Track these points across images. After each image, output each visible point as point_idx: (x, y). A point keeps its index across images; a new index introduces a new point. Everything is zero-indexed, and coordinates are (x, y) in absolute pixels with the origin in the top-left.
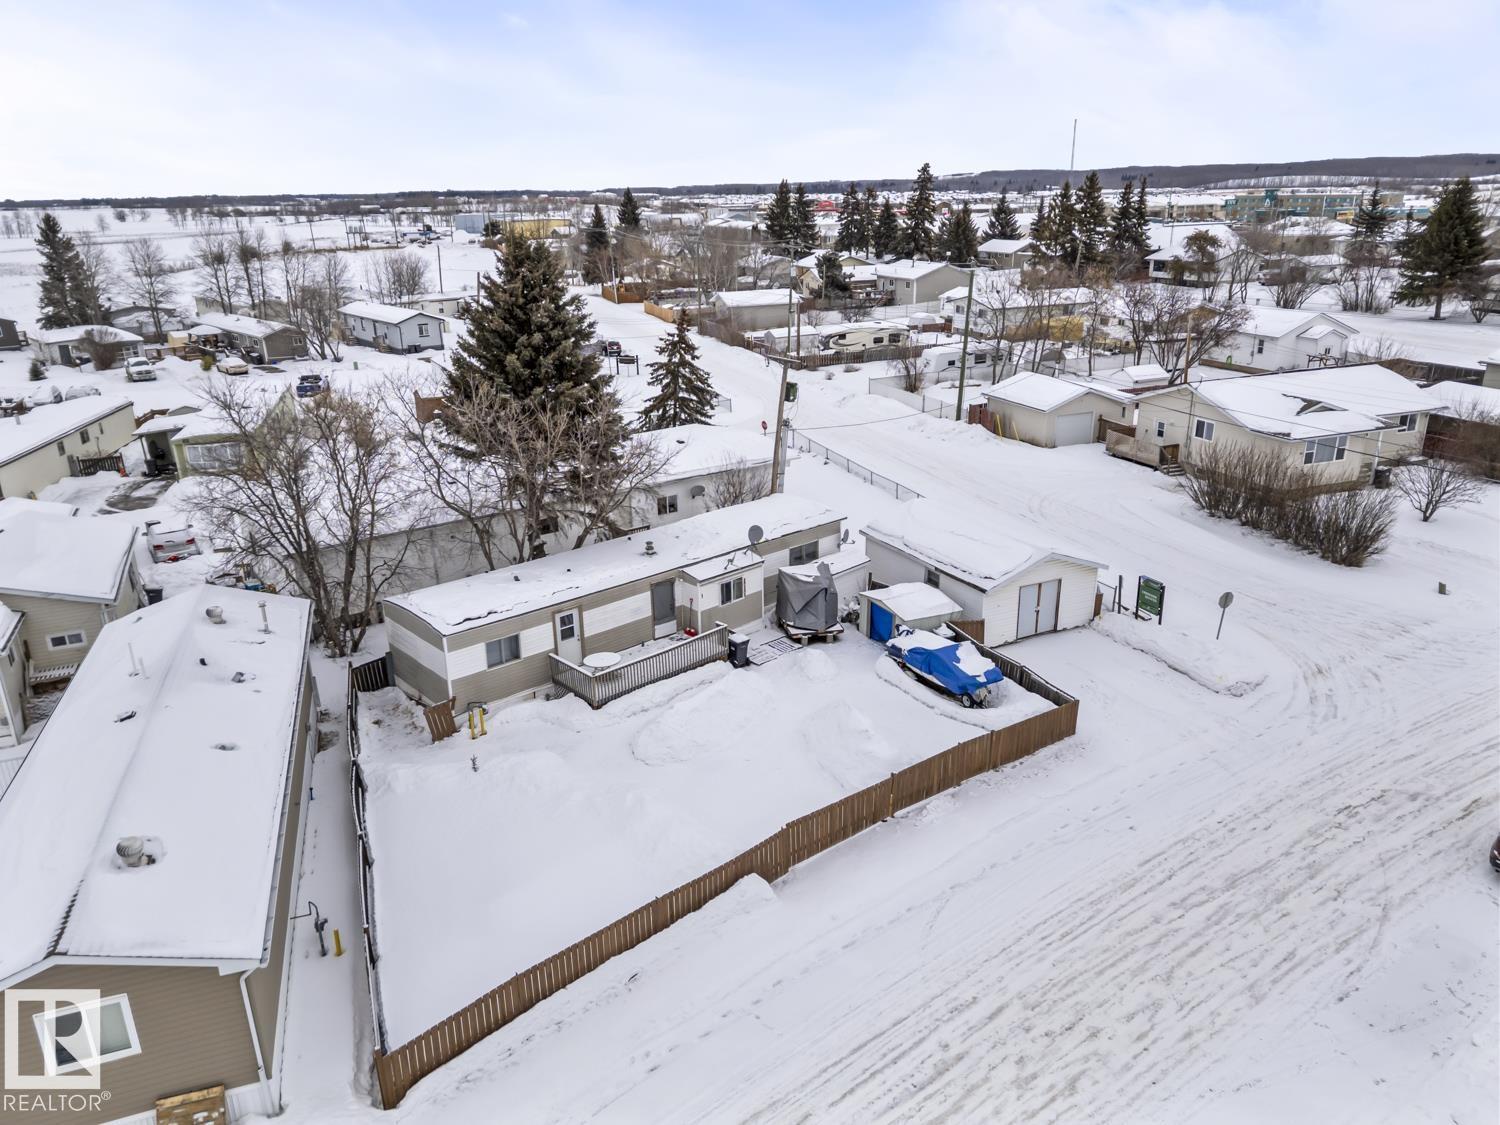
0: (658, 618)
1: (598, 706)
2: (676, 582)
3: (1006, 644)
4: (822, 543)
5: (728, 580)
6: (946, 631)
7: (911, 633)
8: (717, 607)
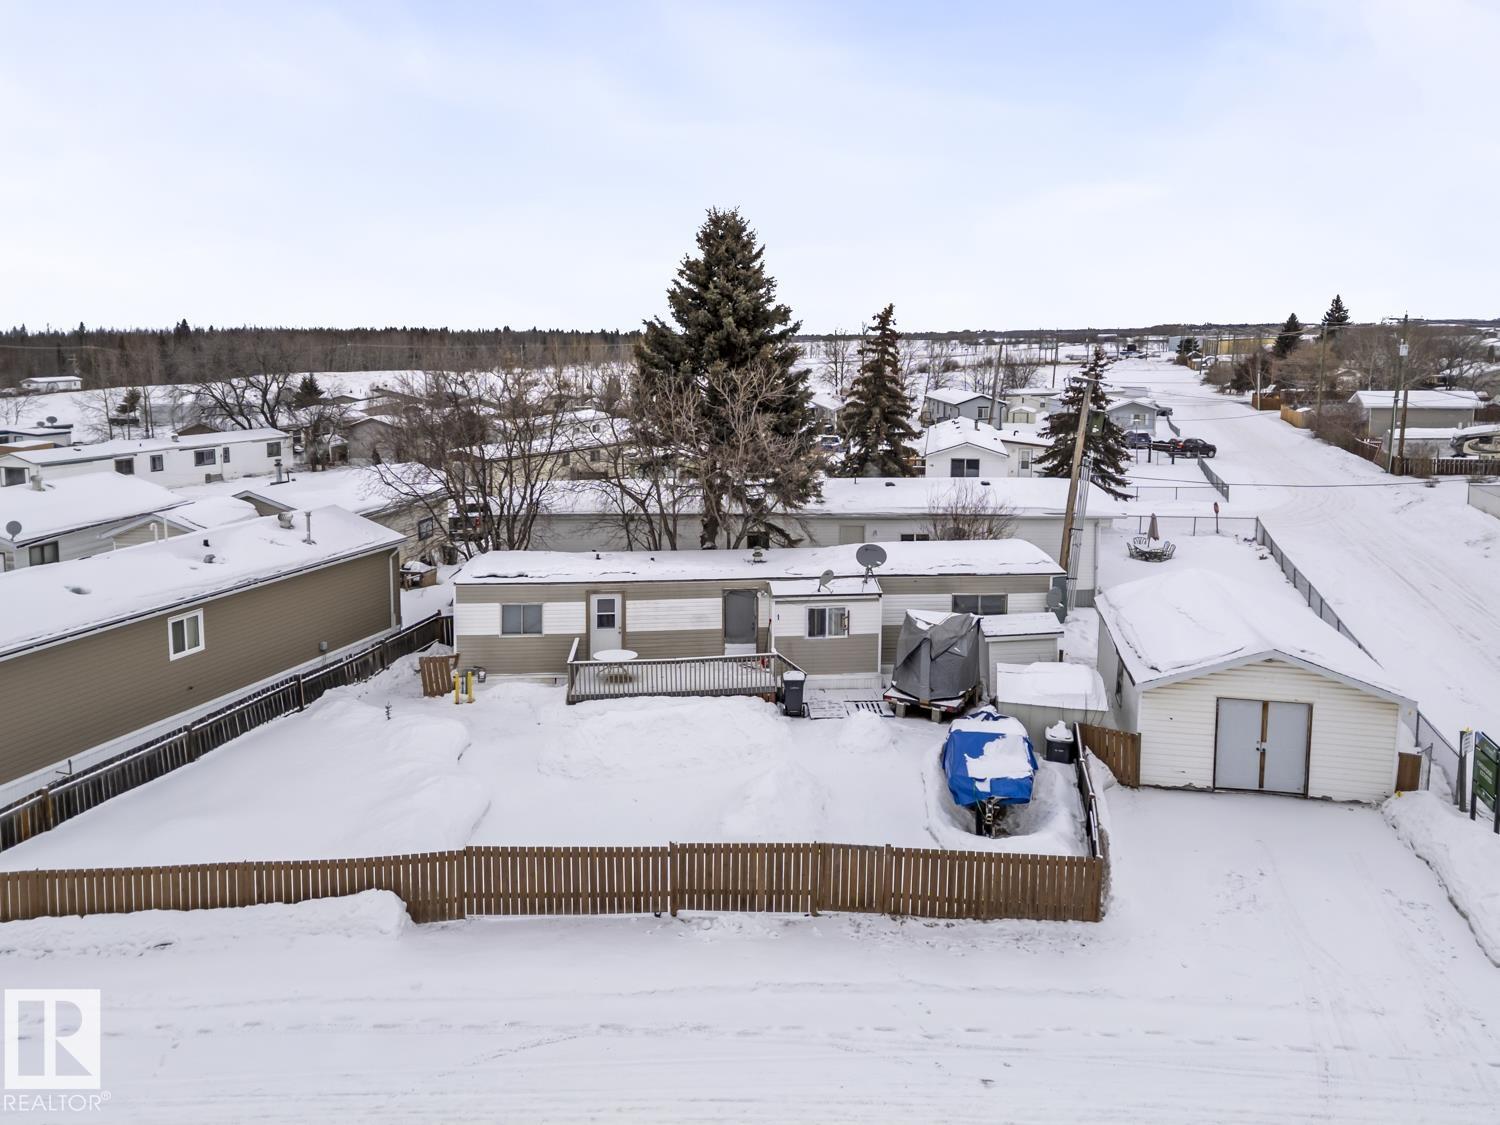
0: (729, 634)
1: (572, 701)
2: (759, 595)
3: (1188, 789)
4: (1014, 600)
5: (820, 606)
6: (1060, 733)
7: (996, 719)
8: (801, 638)
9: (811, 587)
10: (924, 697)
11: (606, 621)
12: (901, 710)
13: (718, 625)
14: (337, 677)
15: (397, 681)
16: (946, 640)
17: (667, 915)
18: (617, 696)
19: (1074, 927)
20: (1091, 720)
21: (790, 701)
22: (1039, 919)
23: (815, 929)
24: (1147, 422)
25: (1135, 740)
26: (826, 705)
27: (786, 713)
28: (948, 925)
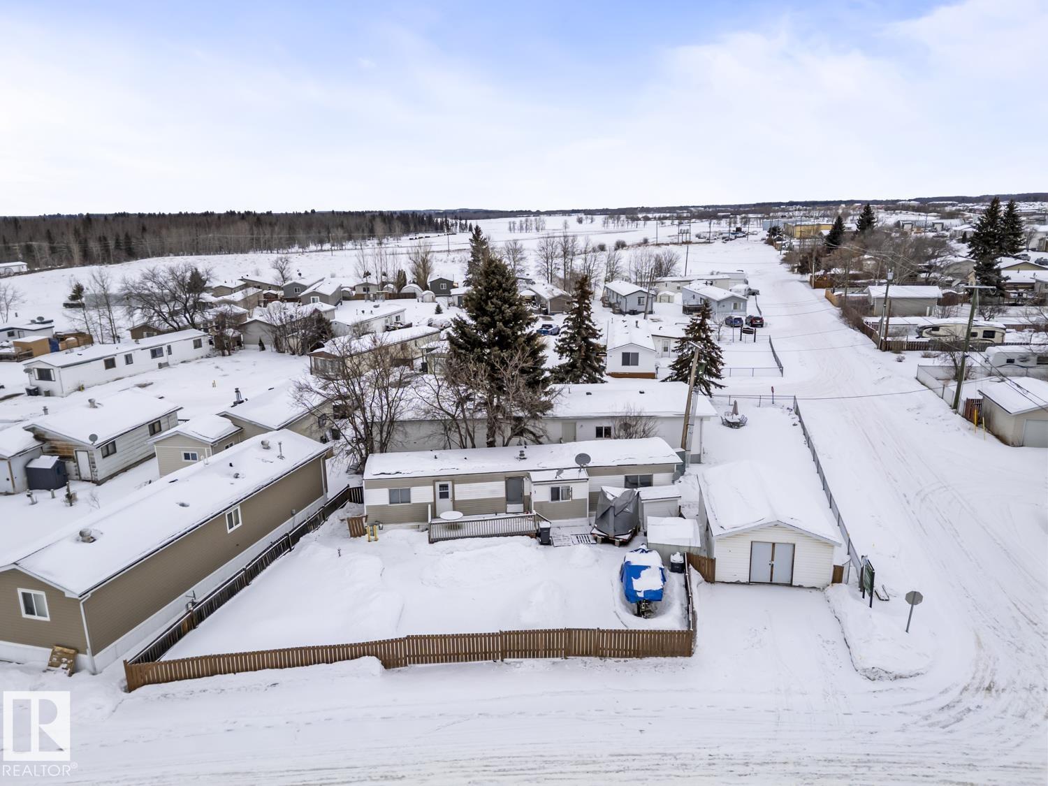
0: (509, 499)
1: (432, 541)
2: (524, 479)
3: (738, 583)
4: (657, 478)
5: (557, 486)
6: (677, 558)
7: (647, 552)
8: (547, 502)
9: (551, 476)
10: (611, 534)
11: (444, 495)
12: (600, 540)
13: (503, 495)
14: (304, 530)
16: (622, 506)
17: (499, 661)
18: (454, 538)
19: (680, 659)
20: (693, 552)
21: (544, 538)
22: (665, 657)
23: (567, 666)
25: (713, 561)
26: (561, 538)
27: (541, 543)
28: (625, 661)
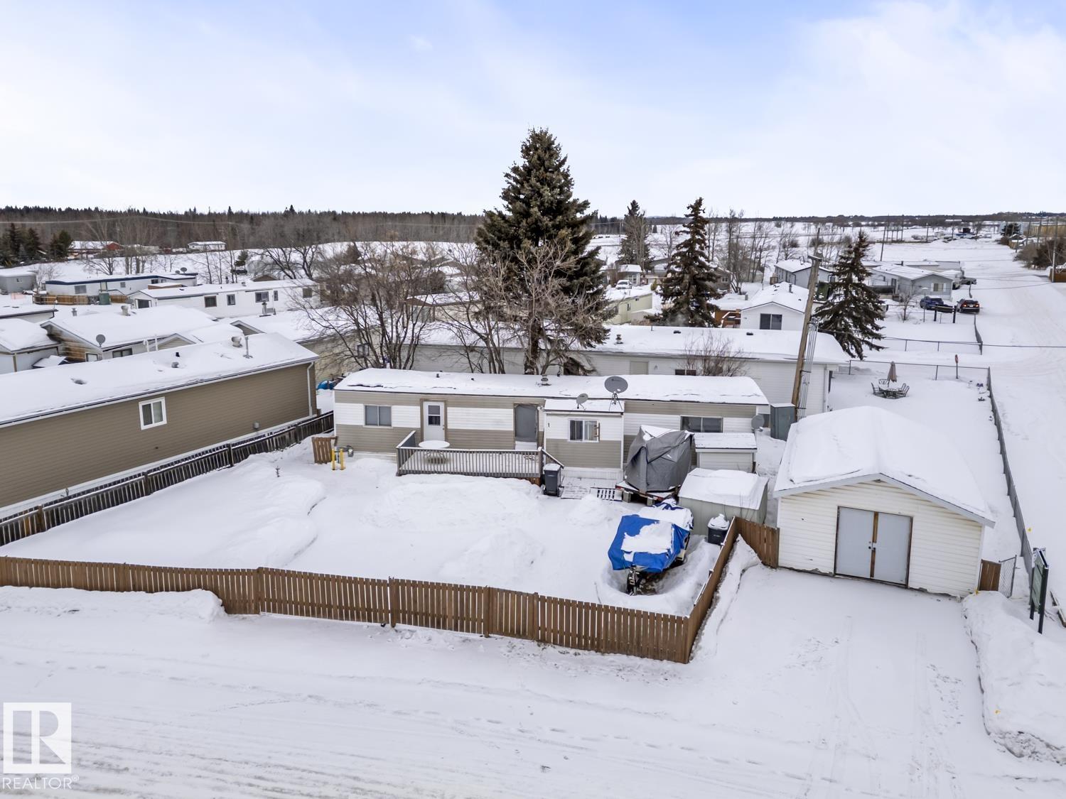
0: (518, 435)
1: (400, 474)
2: (539, 408)
3: (814, 573)
4: (728, 422)
5: (579, 419)
6: (719, 523)
7: (673, 509)
8: (566, 440)
9: (572, 405)
10: (644, 489)
11: (434, 420)
12: (627, 497)
13: (511, 428)
14: (260, 447)
15: (304, 452)
16: (660, 449)
17: (389, 626)
18: (429, 473)
19: (667, 665)
20: (748, 517)
21: (549, 484)
22: (642, 657)
23: (481, 646)
24: (944, 290)
25: (775, 533)
26: (577, 489)
27: (546, 493)
28: (576, 654)
